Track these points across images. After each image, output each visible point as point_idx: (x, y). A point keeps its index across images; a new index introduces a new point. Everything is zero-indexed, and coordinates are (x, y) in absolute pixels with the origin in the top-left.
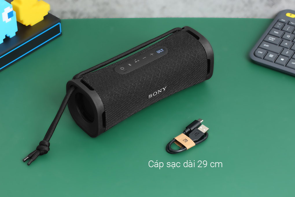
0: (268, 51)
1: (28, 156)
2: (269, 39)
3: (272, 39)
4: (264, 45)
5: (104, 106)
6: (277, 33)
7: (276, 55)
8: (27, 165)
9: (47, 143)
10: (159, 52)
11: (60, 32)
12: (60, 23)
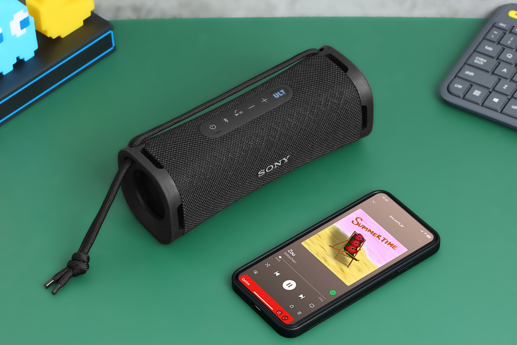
0: (472, 83)
1: (53, 279)
2: (476, 61)
3: (480, 61)
4: (467, 72)
5: (180, 195)
6: (490, 49)
7: (486, 91)
8: (51, 295)
9: (84, 257)
10: (277, 95)
11: (111, 46)
12: (112, 30)
